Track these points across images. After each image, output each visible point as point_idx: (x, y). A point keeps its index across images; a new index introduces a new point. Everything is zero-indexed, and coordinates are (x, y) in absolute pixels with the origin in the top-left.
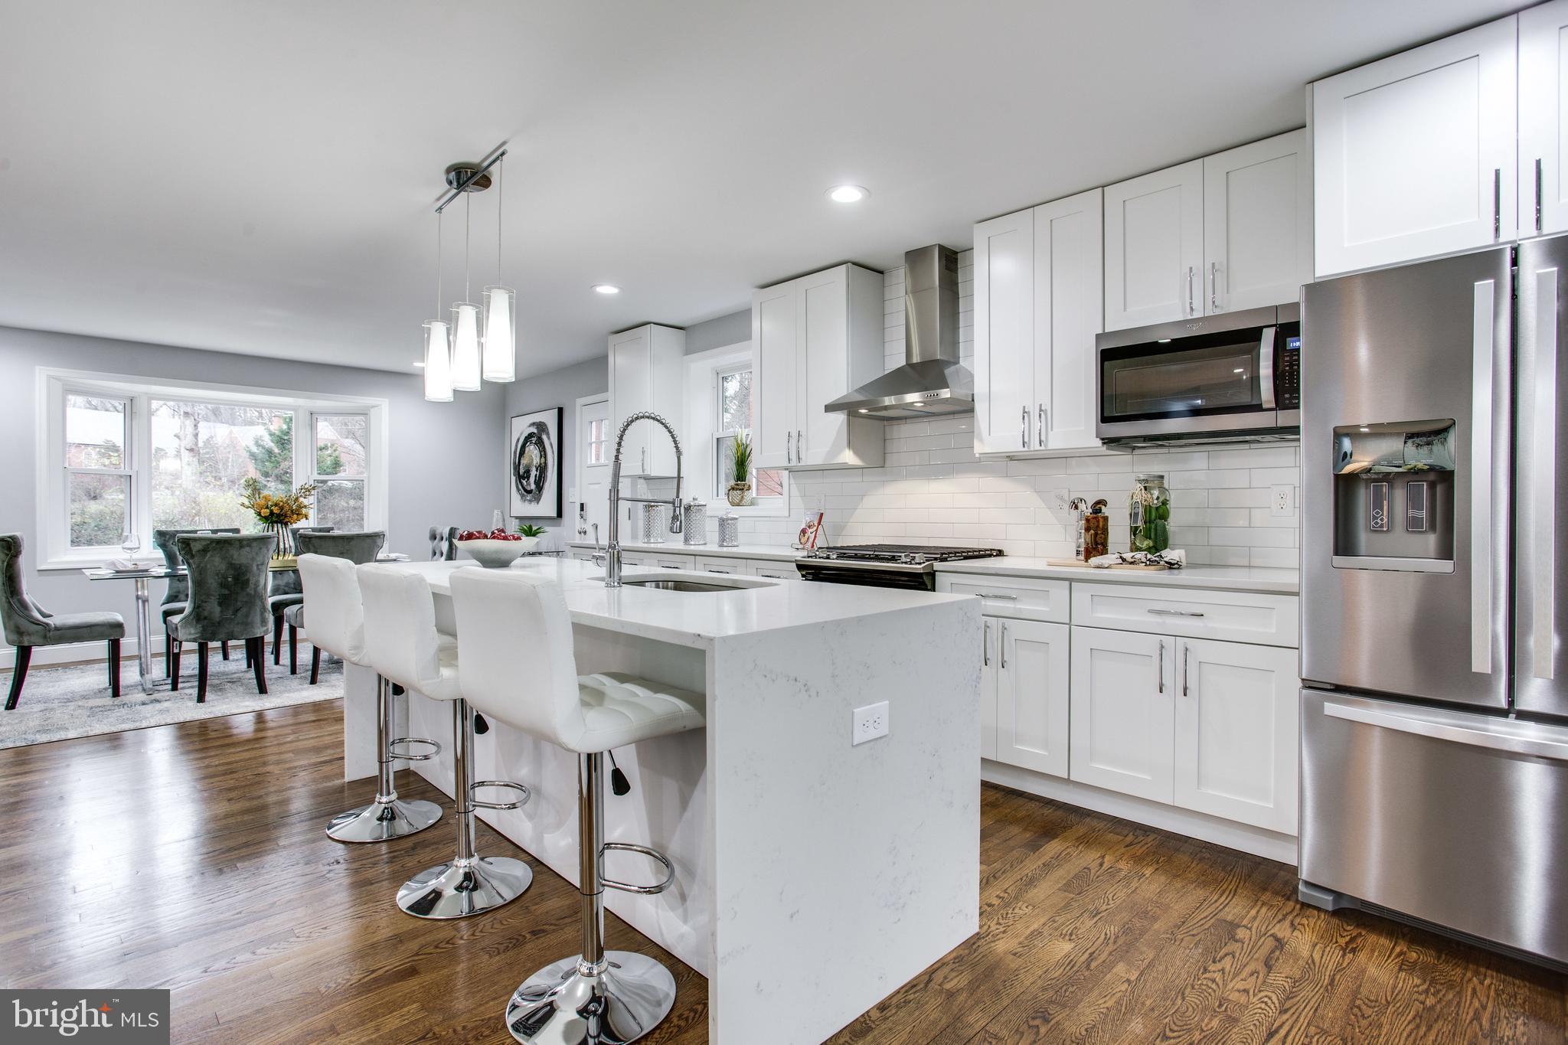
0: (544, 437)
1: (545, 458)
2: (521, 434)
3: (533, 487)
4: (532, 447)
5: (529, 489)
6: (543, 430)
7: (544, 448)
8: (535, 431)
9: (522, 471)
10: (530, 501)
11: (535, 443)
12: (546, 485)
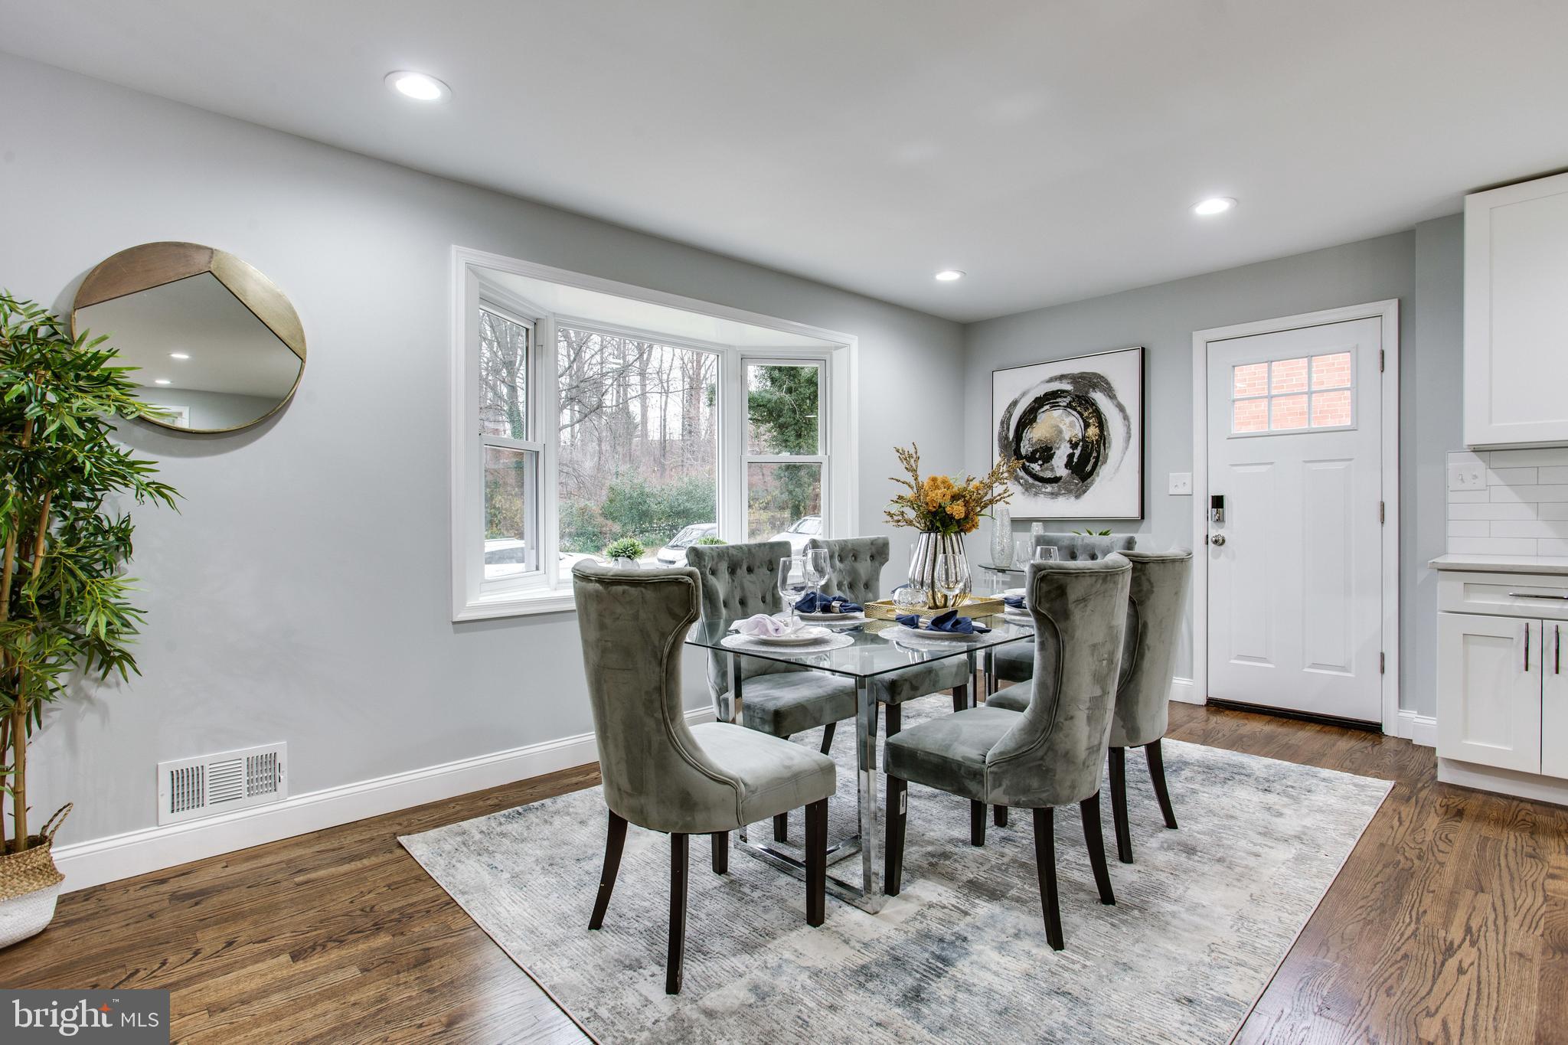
0: (1098, 397)
1: (1101, 424)
2: (1024, 394)
3: (1062, 471)
4: (1057, 413)
5: (1048, 475)
6: (1095, 387)
7: (1098, 414)
8: (1069, 387)
9: (1025, 448)
10: (1054, 495)
11: (1069, 406)
12: (1104, 472)
